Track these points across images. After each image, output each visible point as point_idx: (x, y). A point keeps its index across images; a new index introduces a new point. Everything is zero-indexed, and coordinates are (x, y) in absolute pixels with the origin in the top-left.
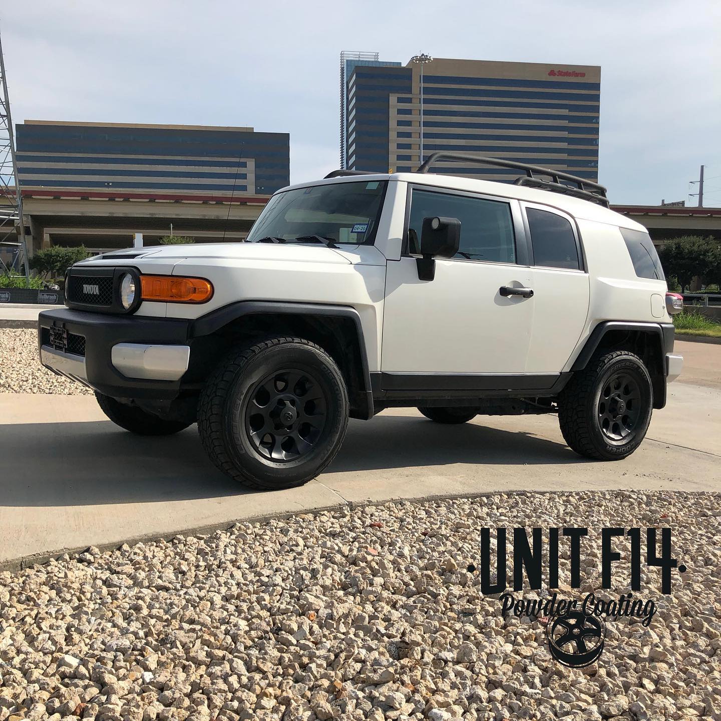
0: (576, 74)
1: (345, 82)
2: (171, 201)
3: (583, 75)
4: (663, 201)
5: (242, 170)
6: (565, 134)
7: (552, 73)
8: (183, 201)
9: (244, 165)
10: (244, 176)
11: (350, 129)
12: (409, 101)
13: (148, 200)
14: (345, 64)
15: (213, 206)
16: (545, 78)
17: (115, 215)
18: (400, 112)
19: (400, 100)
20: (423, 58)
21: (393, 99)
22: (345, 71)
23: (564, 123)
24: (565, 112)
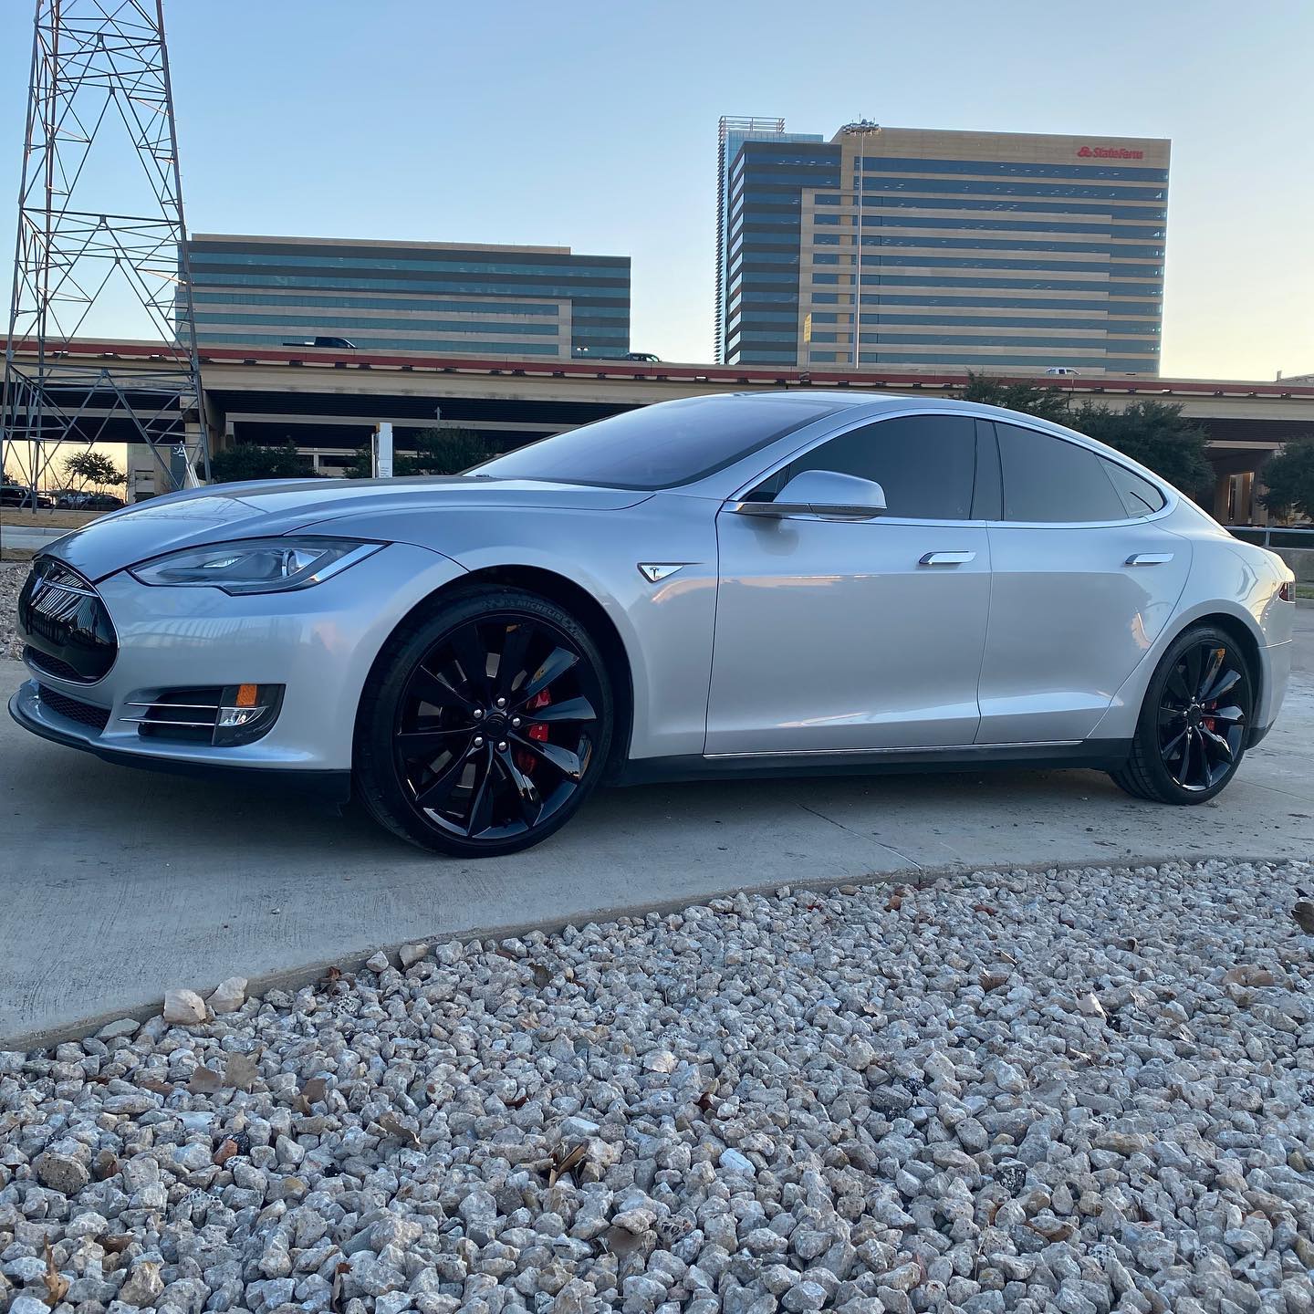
0: (1126, 155)
1: (726, 169)
2: (439, 369)
3: (1138, 155)
4: (1279, 373)
5: (551, 320)
6: (1104, 258)
7: (1084, 152)
8: (458, 370)
9: (553, 310)
10: (553, 330)
11: (734, 250)
12: (836, 200)
13: (400, 367)
14: (727, 138)
15: (508, 378)
16: (1072, 160)
17: (345, 392)
18: (819, 219)
19: (820, 200)
20: (866, 128)
21: (808, 198)
22: (726, 151)
23: (1104, 238)
24: (1106, 219)
